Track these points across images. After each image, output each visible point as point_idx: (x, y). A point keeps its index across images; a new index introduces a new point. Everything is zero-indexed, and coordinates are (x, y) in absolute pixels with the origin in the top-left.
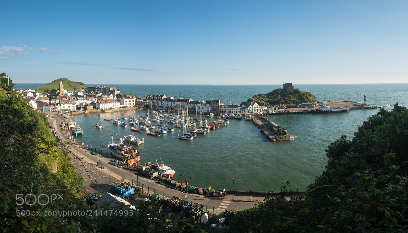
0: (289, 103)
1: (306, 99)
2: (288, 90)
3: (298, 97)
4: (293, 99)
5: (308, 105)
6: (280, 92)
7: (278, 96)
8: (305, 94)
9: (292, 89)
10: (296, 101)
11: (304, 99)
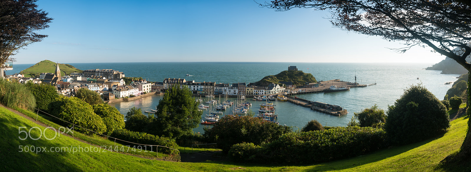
0: (298, 84)
1: (310, 80)
2: (294, 72)
3: (303, 78)
4: (299, 80)
5: (314, 85)
6: (288, 74)
7: (286, 77)
8: (308, 75)
9: (297, 71)
10: (302, 82)
11: (308, 80)
